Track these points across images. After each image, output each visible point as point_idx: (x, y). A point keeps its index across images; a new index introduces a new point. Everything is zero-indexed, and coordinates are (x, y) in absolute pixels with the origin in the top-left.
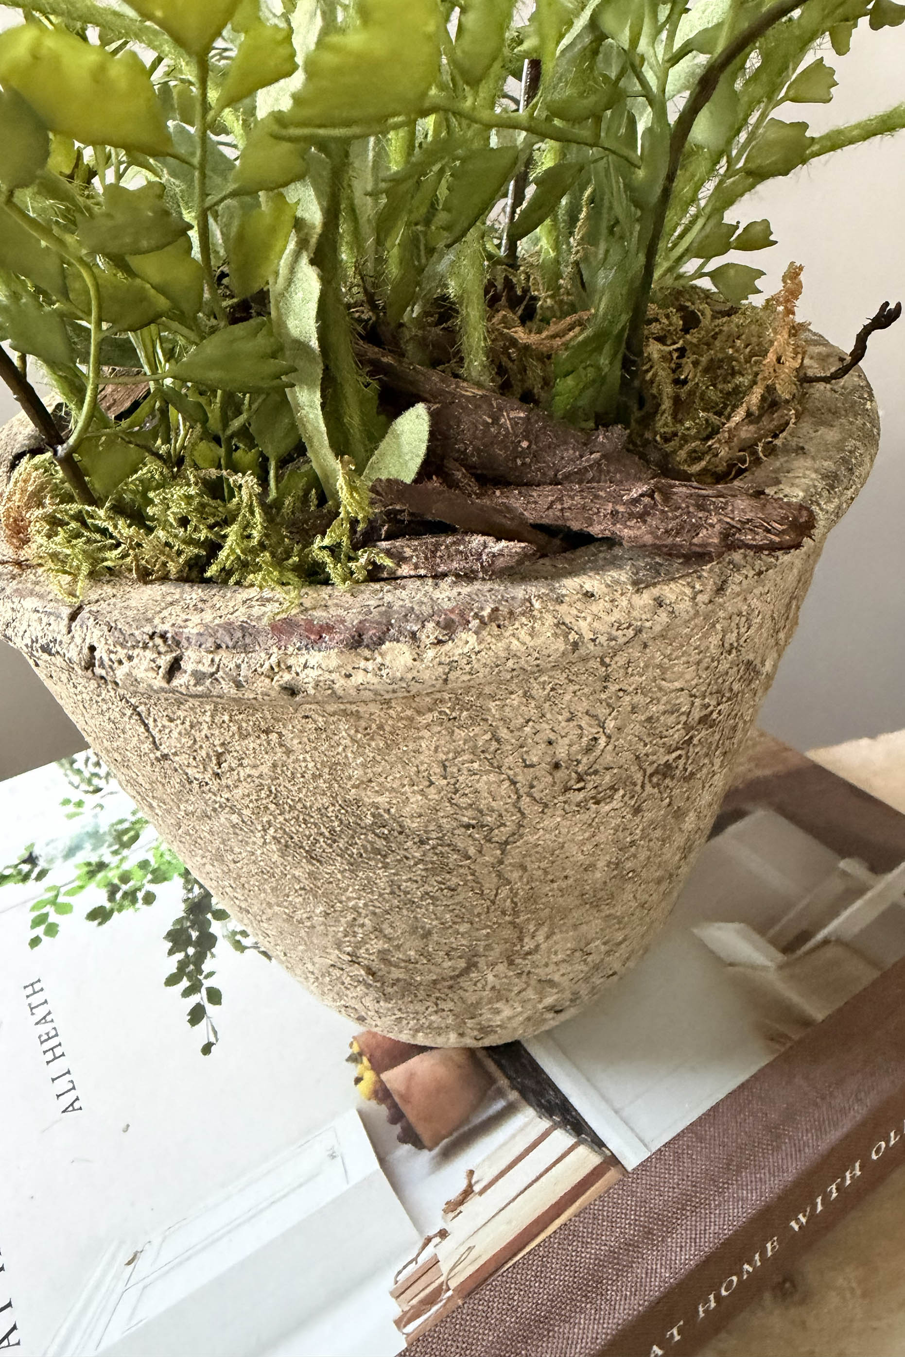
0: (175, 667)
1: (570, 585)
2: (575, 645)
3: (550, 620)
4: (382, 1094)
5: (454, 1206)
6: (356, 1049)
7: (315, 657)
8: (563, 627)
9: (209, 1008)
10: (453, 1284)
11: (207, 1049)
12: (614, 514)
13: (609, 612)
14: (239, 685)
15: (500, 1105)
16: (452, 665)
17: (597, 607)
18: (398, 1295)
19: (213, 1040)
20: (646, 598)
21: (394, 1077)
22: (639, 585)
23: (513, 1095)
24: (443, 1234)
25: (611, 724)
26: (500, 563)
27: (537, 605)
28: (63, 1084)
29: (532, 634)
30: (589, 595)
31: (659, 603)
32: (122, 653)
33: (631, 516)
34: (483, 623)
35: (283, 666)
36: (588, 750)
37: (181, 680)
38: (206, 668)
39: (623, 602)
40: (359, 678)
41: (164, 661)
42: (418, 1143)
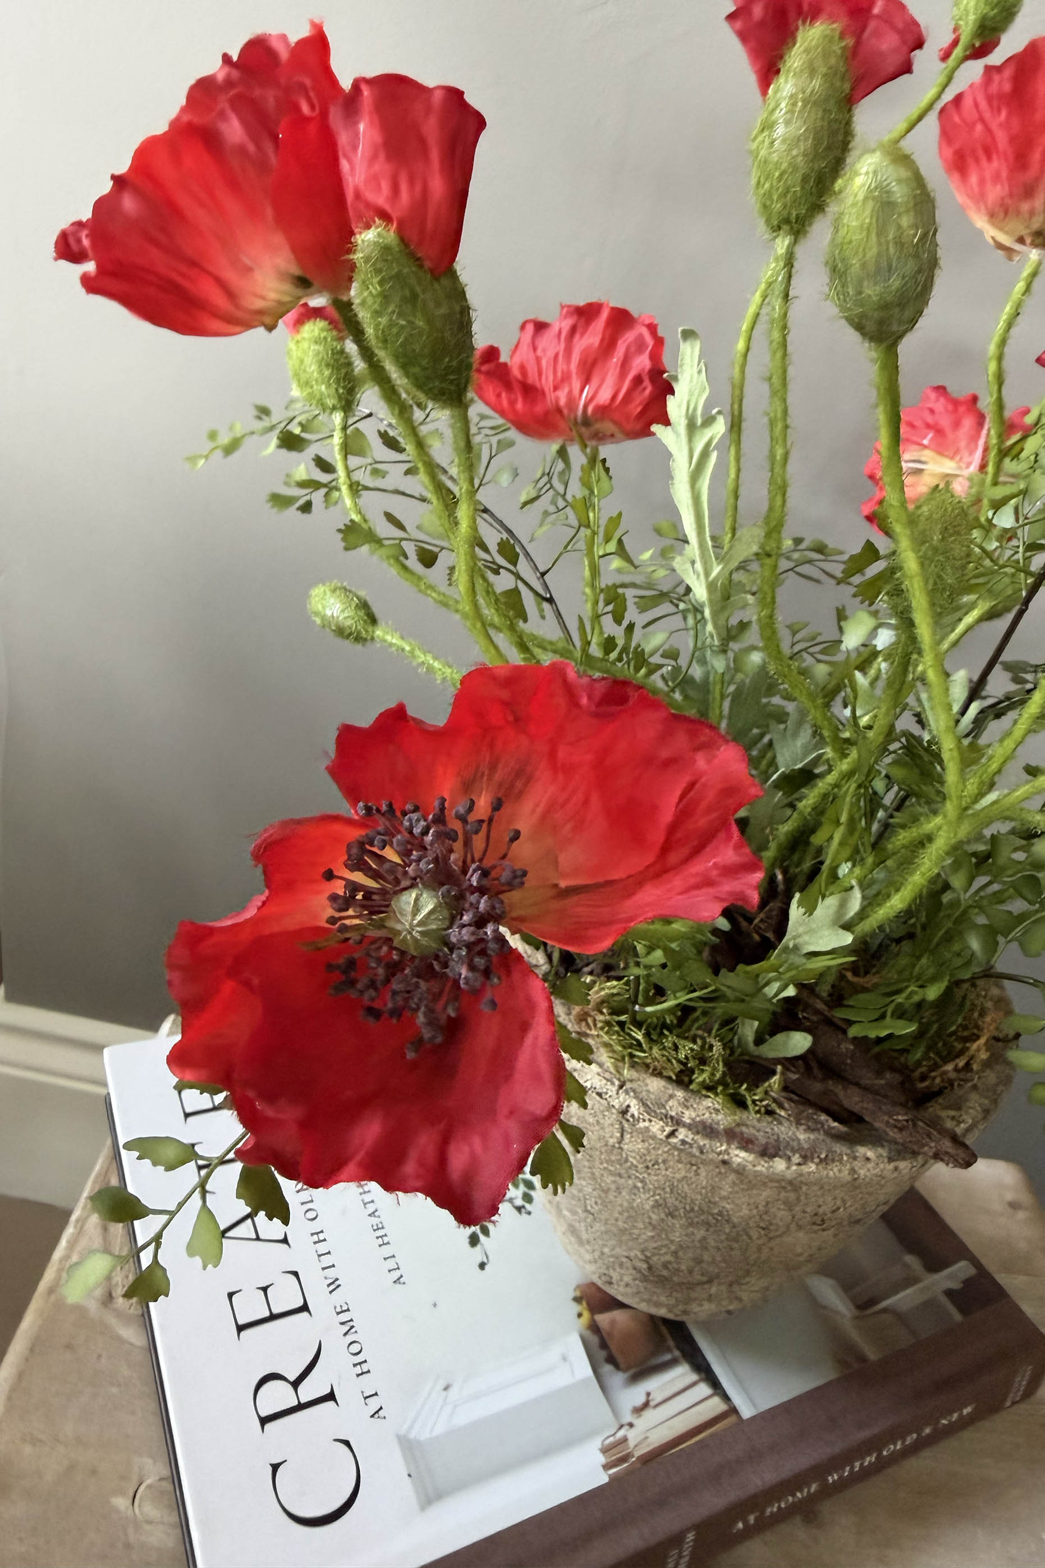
0: (672, 1134)
1: (862, 1150)
2: (856, 1179)
3: (848, 1166)
4: (594, 1328)
5: (639, 1410)
6: (578, 1294)
7: (743, 1154)
8: (853, 1171)
9: (482, 1237)
10: (638, 1453)
11: (482, 1266)
12: (887, 1122)
13: (874, 1168)
14: (702, 1152)
15: (668, 1357)
16: (801, 1175)
17: (870, 1165)
18: (605, 1450)
19: (485, 1260)
20: (892, 1166)
21: (603, 1319)
22: (891, 1160)
23: (677, 1353)
24: (631, 1425)
25: (848, 1204)
26: (833, 1131)
27: (845, 1158)
28: (391, 1264)
29: (840, 1171)
30: (868, 1159)
31: (896, 1169)
32: (647, 1117)
33: (896, 1127)
34: (821, 1161)
35: (727, 1152)
36: (834, 1212)
37: (673, 1140)
38: (689, 1140)
39: (882, 1166)
40: (759, 1168)
41: (668, 1129)
42: (617, 1366)
